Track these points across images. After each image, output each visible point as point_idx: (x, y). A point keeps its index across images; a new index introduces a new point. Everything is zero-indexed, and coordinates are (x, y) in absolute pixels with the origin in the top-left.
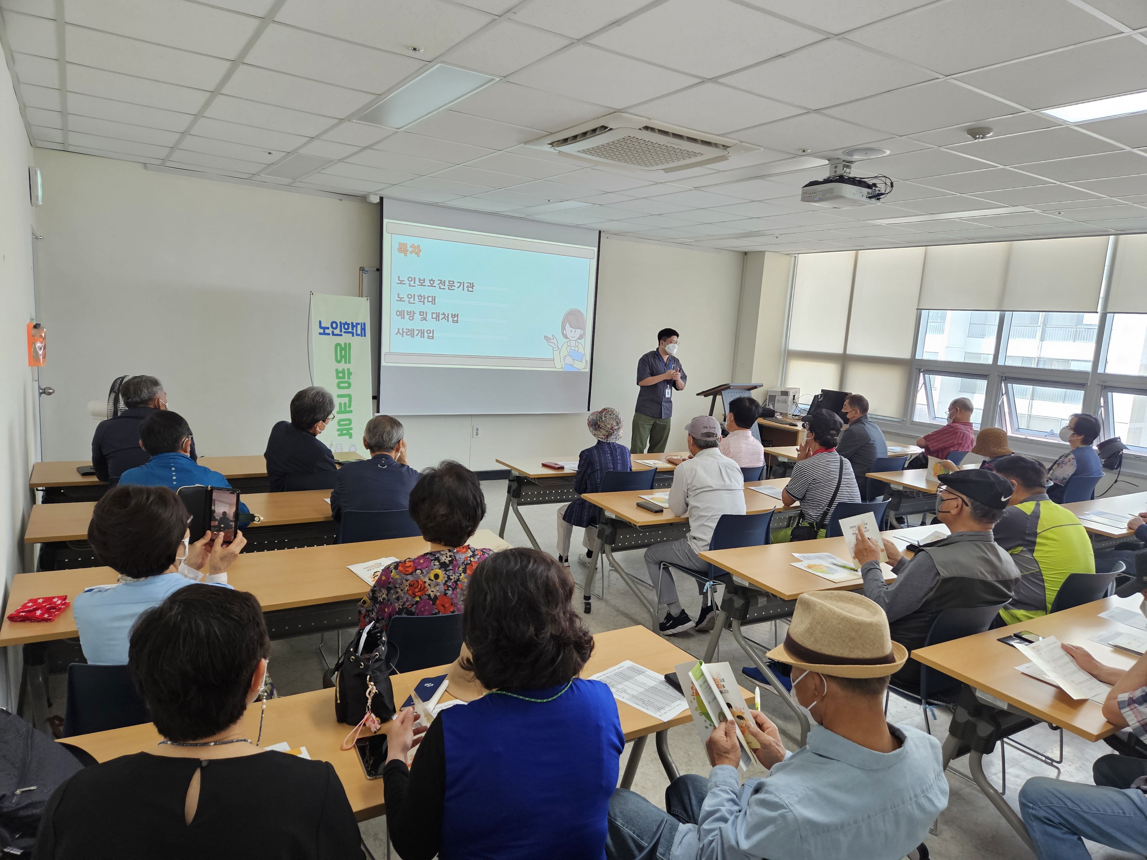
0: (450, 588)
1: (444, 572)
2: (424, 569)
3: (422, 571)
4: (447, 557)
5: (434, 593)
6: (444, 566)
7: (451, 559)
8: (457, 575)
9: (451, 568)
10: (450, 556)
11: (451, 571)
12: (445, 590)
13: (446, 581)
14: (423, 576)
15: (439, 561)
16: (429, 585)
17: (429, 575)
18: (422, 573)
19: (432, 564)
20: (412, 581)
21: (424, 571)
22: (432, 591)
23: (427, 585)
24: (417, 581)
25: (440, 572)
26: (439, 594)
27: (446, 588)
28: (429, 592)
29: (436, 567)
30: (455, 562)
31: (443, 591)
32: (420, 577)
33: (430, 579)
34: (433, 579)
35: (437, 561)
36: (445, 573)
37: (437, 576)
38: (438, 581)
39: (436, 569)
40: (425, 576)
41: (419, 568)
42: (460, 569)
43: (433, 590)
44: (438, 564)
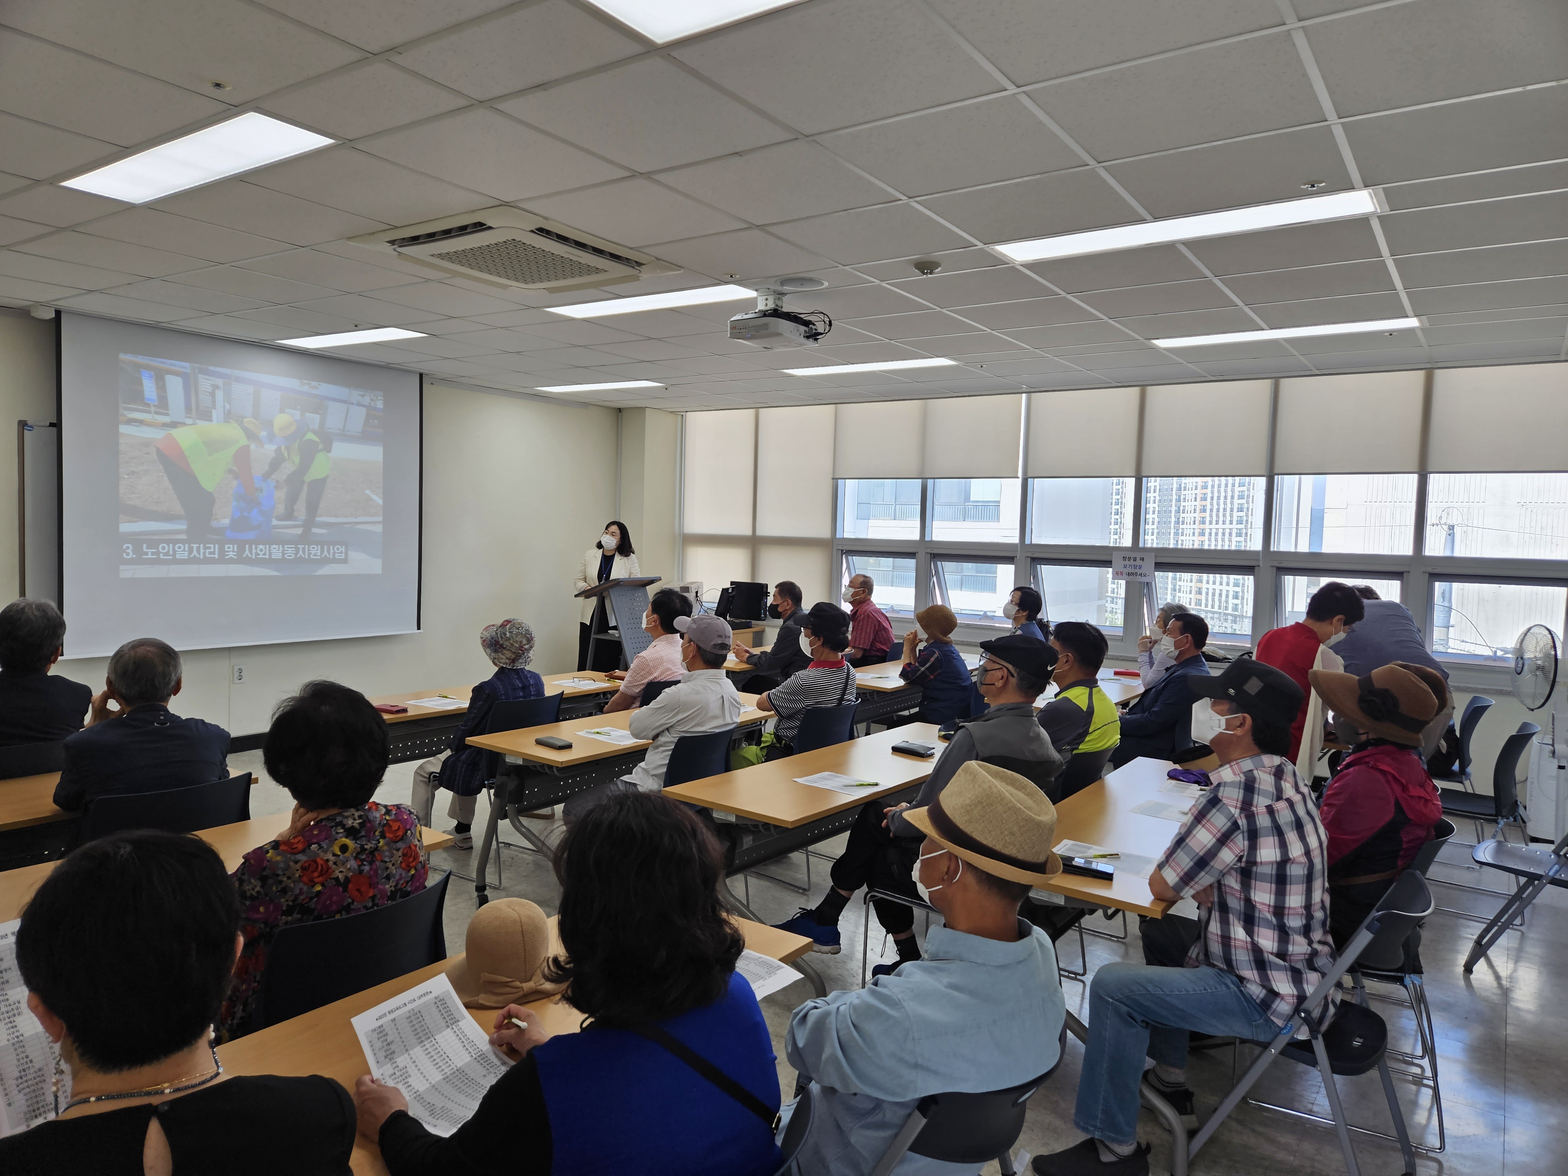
0: (365, 863)
1: (354, 842)
2: (324, 841)
3: (319, 845)
4: (355, 819)
5: (344, 874)
6: (351, 833)
7: (361, 821)
8: (374, 842)
9: (363, 833)
10: (360, 817)
11: (364, 838)
12: (359, 866)
13: (358, 853)
14: (322, 851)
15: (343, 826)
16: (335, 863)
17: (331, 849)
18: (321, 847)
19: (334, 833)
20: (305, 862)
21: (324, 845)
22: (341, 872)
23: (330, 863)
24: (315, 862)
25: (347, 841)
26: (351, 874)
27: (360, 863)
28: (337, 873)
29: (341, 835)
30: (368, 825)
31: (356, 867)
32: (318, 855)
33: (334, 855)
34: (339, 853)
35: (340, 827)
36: (356, 843)
37: (344, 848)
38: (347, 854)
39: (341, 838)
40: (326, 852)
41: (315, 841)
42: (377, 833)
43: (341, 869)
44: (342, 831)
